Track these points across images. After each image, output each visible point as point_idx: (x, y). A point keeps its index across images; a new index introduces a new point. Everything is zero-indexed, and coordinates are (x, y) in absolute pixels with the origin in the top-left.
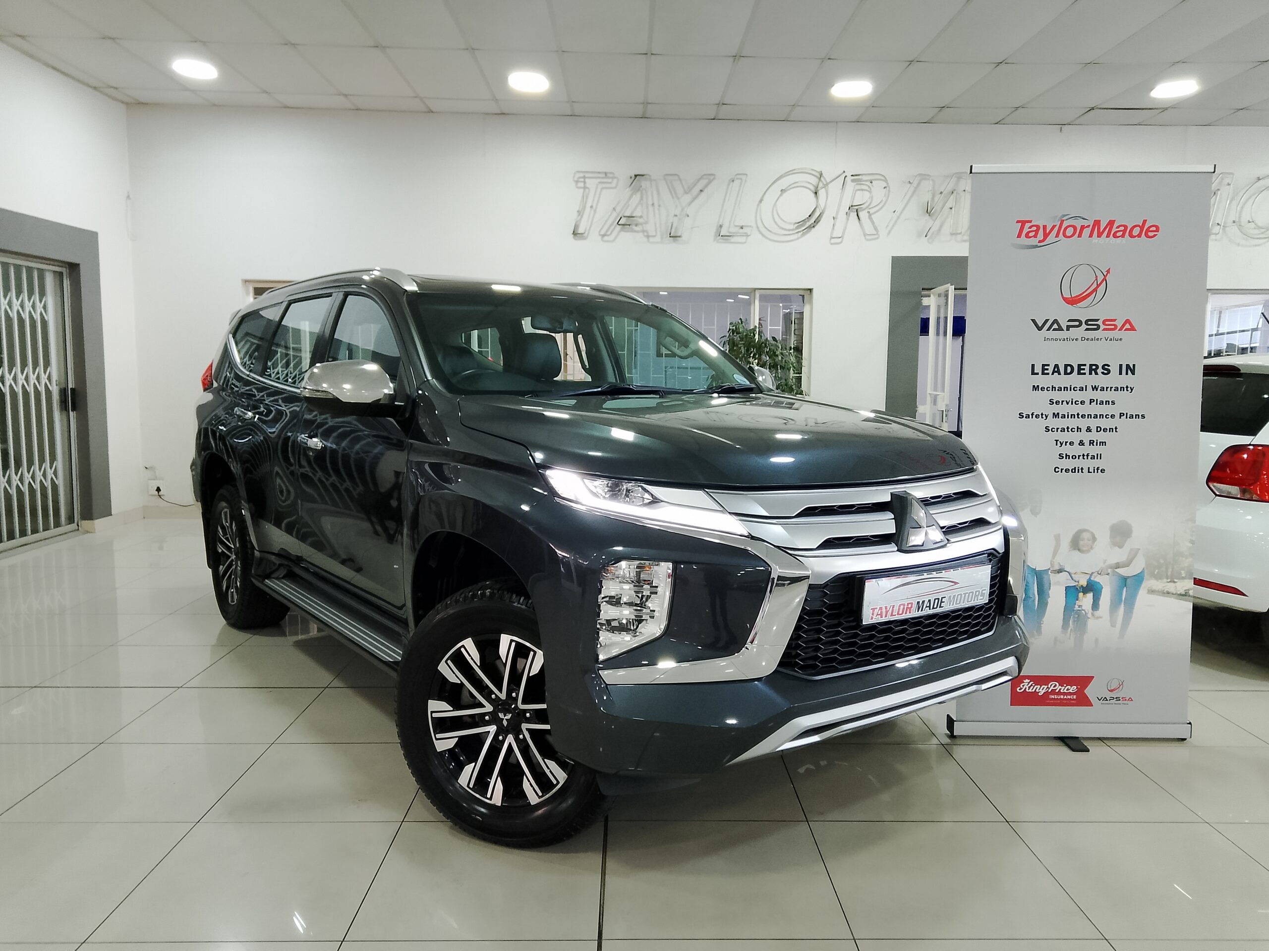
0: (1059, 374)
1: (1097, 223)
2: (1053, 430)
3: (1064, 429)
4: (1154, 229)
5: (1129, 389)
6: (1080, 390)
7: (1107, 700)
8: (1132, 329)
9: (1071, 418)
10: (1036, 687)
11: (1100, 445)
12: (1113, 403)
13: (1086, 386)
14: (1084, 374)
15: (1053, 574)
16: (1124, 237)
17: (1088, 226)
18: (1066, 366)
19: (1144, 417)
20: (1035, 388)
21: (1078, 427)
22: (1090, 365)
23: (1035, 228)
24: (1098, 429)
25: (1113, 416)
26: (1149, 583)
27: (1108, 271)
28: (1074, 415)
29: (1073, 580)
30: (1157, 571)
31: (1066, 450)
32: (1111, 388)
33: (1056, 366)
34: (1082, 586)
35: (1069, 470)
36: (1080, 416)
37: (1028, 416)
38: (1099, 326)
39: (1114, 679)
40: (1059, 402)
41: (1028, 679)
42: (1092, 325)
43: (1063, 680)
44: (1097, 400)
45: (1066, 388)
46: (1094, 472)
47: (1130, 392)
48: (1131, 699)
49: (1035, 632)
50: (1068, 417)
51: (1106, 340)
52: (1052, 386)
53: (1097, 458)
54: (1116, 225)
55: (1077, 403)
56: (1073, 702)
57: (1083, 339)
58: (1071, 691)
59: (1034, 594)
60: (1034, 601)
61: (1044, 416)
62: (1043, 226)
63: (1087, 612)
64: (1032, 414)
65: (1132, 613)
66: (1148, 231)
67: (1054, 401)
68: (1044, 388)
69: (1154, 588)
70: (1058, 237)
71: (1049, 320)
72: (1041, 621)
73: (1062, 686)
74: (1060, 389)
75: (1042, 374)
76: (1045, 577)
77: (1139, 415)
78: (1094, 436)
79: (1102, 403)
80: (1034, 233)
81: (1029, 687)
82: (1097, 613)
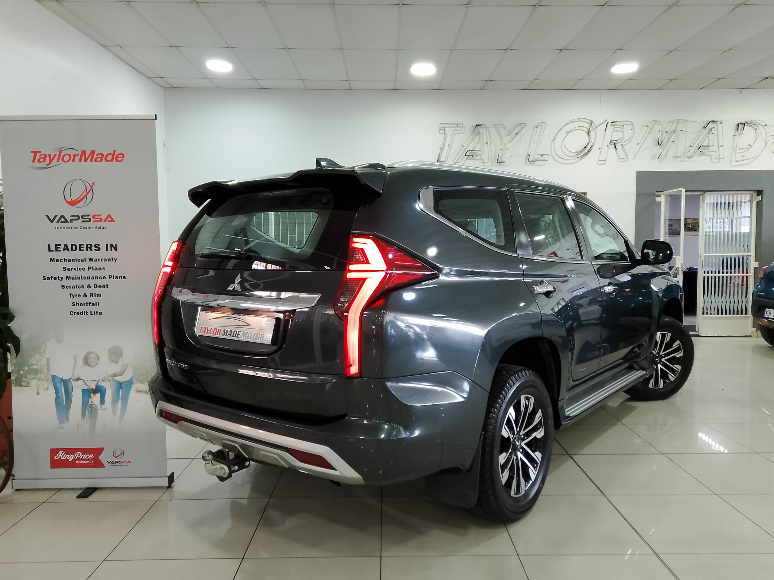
0: (68, 250)
1: (84, 152)
2: (67, 287)
3: (74, 286)
4: (121, 156)
5: (114, 260)
6: (81, 261)
7: (114, 463)
8: (113, 221)
9: (78, 279)
10: (67, 455)
11: (97, 297)
12: (104, 269)
13: (85, 258)
14: (84, 250)
15: (74, 381)
16: (102, 161)
17: (78, 155)
18: (72, 245)
19: (125, 278)
20: (52, 260)
21: (82, 285)
22: (86, 244)
23: (43, 156)
24: (95, 286)
25: (104, 278)
26: (137, 386)
27: (93, 184)
28: (79, 277)
29: (86, 384)
30: (141, 378)
31: (76, 300)
32: (102, 259)
33: (66, 245)
34: (92, 389)
35: (79, 313)
36: (83, 278)
37: (48, 279)
38: (90, 220)
39: (117, 449)
40: (70, 269)
41: (62, 451)
42: (86, 218)
43: (85, 451)
44: (93, 267)
45: (73, 260)
46: (95, 314)
47: (115, 262)
48: (129, 462)
49: (65, 420)
50: (76, 279)
51: (96, 228)
52: (64, 258)
53: (96, 305)
54: (96, 154)
55: (80, 269)
56: (92, 465)
57: (81, 228)
58: (89, 458)
59: (63, 395)
60: (63, 399)
61: (60, 278)
62: (49, 154)
63: (97, 406)
64: (52, 277)
65: (127, 405)
66: (117, 157)
67: (67, 269)
68: (58, 260)
69: (140, 389)
70: (59, 162)
71: (57, 215)
72: (68, 412)
73: (84, 455)
74: (69, 260)
75: (56, 251)
76: (69, 383)
77: (121, 277)
78: (93, 290)
79: (96, 269)
80: (43, 159)
81: (63, 456)
82: (103, 406)
